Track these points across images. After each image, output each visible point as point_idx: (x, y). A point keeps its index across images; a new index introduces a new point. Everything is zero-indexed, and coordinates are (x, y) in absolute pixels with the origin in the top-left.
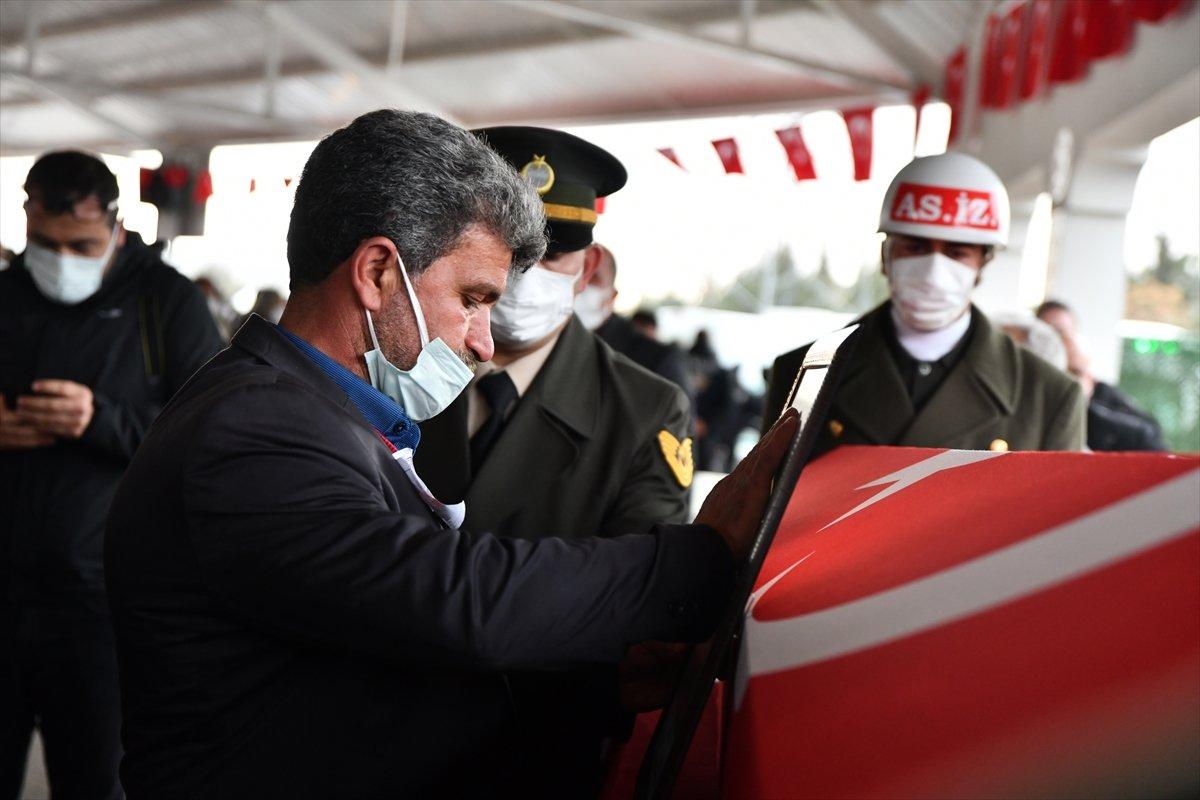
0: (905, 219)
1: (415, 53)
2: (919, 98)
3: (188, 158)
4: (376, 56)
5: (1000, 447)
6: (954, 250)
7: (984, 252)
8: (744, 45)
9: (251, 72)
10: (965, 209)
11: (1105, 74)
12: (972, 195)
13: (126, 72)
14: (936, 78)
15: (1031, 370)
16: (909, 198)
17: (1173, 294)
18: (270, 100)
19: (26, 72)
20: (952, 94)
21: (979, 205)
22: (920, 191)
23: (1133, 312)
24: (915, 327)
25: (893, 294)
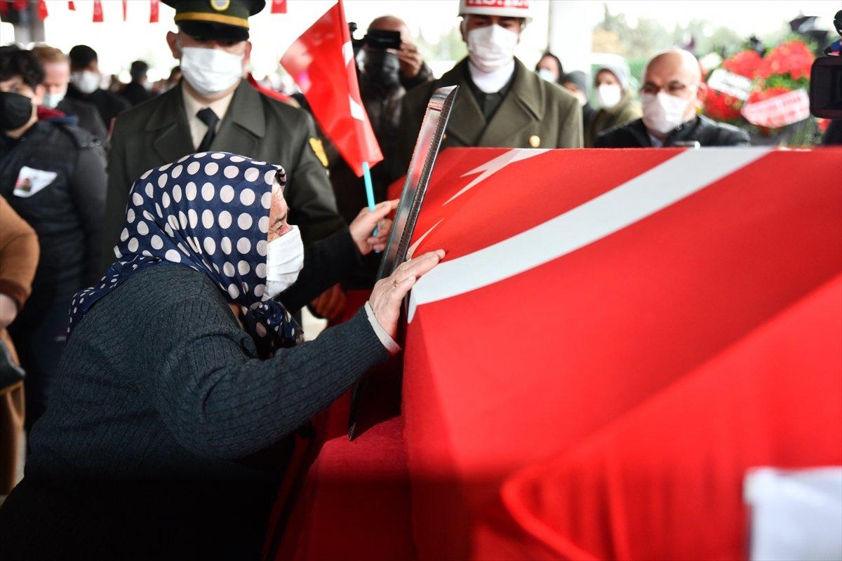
6: (504, 22)
24: (484, 71)
25: (470, 52)
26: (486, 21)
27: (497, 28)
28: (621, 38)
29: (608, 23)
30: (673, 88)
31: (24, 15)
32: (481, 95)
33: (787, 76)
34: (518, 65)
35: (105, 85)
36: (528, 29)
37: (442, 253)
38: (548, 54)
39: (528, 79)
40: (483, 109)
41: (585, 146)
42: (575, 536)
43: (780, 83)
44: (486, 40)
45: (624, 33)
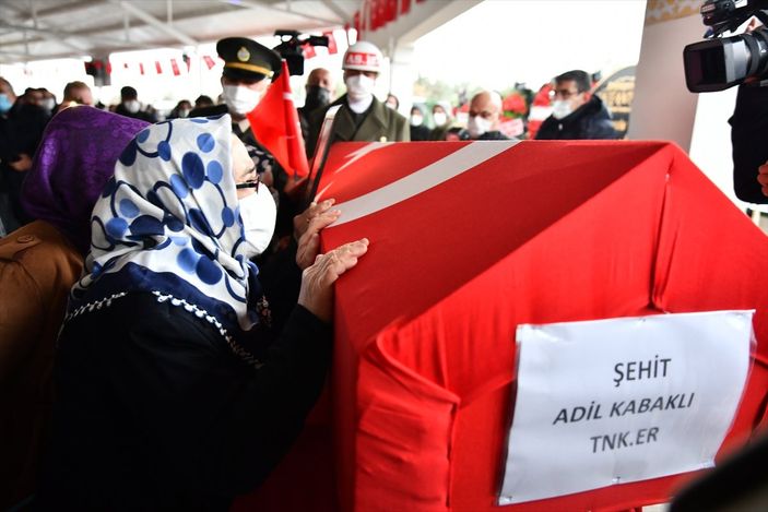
0: (350, 63)
1: (178, 16)
2: (347, 28)
3: (100, 58)
4: (163, 18)
5: (383, 139)
6: (367, 73)
7: (375, 74)
8: (289, 11)
9: (119, 26)
10: (370, 60)
11: (391, 26)
12: (372, 55)
13: (73, 28)
14: (351, 21)
15: (391, 115)
16: (351, 57)
17: (423, 88)
18: (127, 36)
19: (35, 29)
20: (357, 27)
21: (373, 59)
22: (354, 54)
23: (416, 94)
24: (355, 101)
25: (349, 89)
26: (356, 73)
27: (362, 77)
28: (427, 88)
29: (420, 81)
30: (484, 115)
31: (99, 71)
32: (354, 114)
33: (512, 111)
34: (374, 100)
35: (143, 109)
36: (379, 78)
37: (333, 201)
38: (390, 95)
39: (380, 107)
40: (355, 122)
41: (412, 139)
42: (418, 368)
43: (509, 115)
44: (357, 84)
45: (428, 87)
